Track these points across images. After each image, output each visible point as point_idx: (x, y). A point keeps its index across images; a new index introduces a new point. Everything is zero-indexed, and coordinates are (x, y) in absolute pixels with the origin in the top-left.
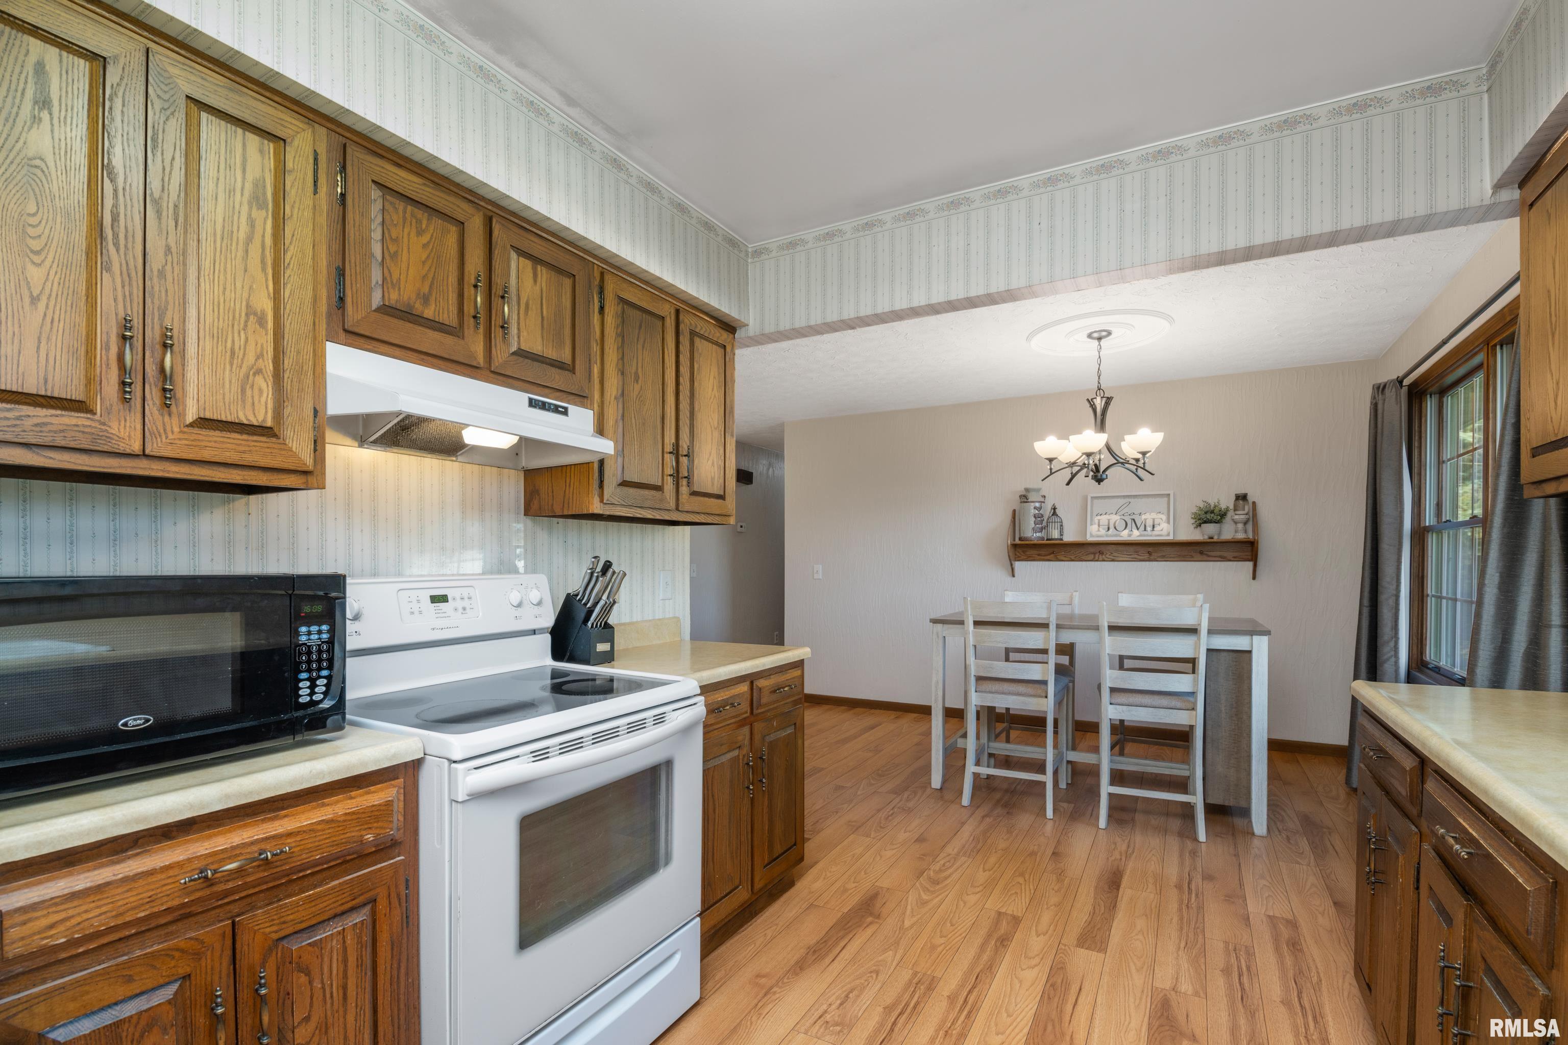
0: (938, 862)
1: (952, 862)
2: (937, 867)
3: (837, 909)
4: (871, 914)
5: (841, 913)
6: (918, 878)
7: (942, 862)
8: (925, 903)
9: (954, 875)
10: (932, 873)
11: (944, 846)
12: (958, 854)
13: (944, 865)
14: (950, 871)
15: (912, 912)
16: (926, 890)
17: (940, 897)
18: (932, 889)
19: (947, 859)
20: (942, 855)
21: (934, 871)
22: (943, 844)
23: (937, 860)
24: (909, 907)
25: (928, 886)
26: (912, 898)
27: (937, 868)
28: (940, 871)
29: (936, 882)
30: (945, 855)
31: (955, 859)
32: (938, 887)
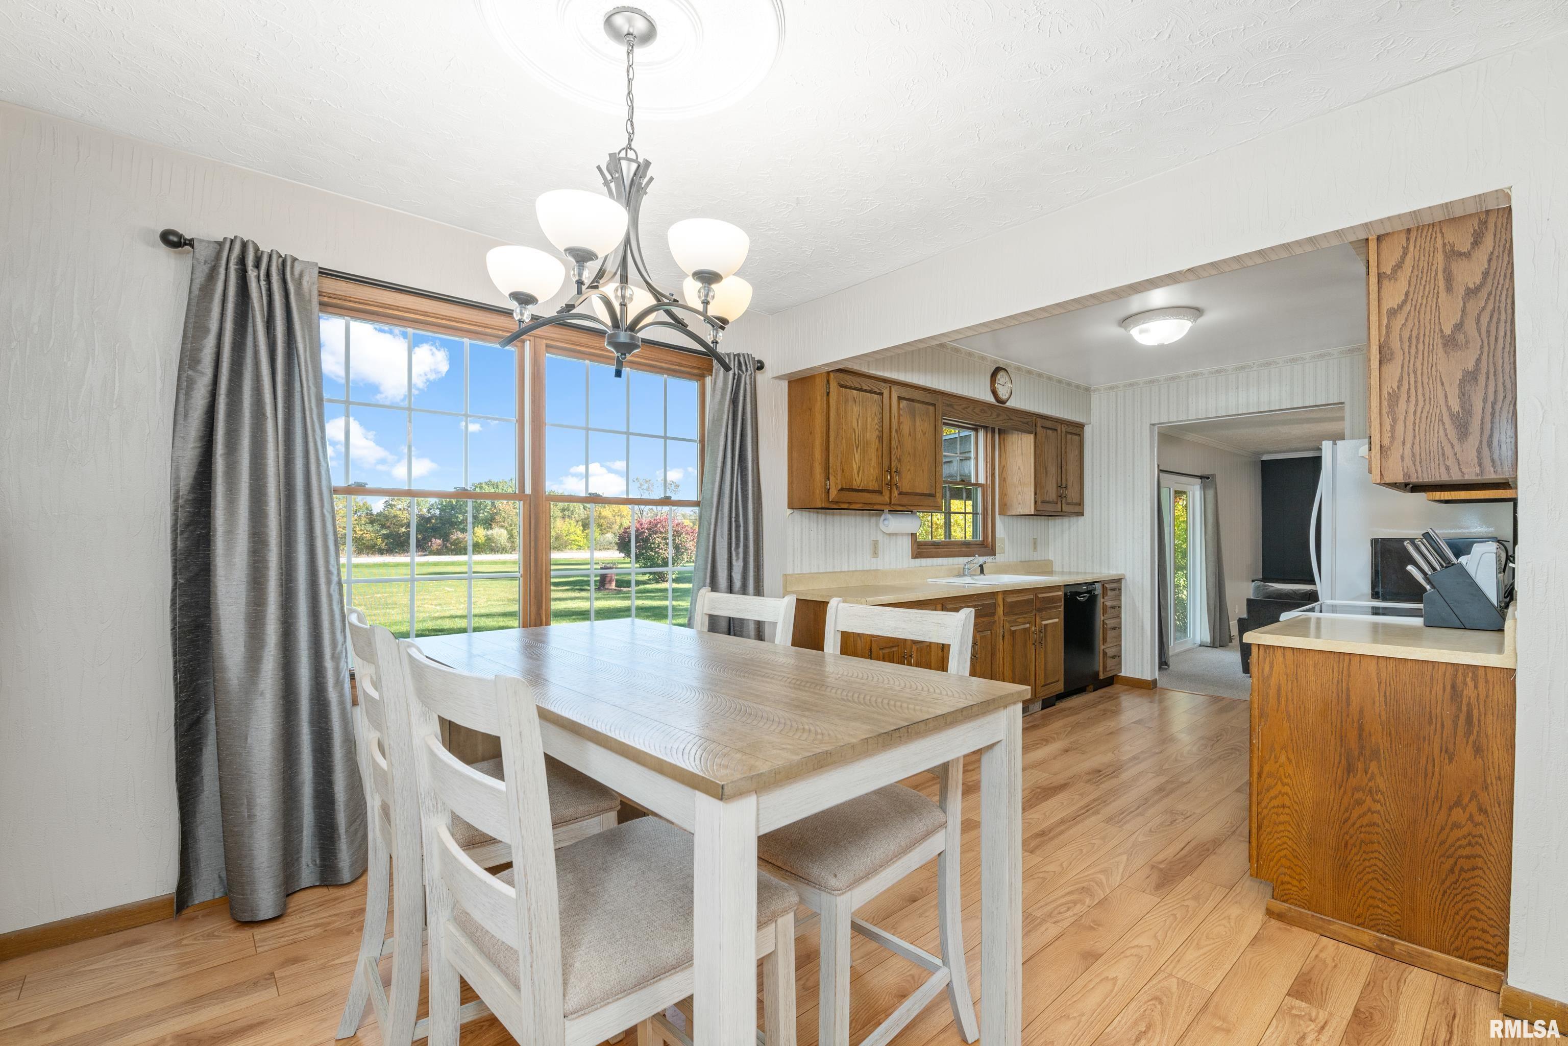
0: (1075, 914)
1: (1056, 912)
2: (1078, 909)
3: (1199, 881)
4: (1161, 870)
5: (1193, 875)
6: (1105, 899)
7: (1070, 913)
8: (1102, 872)
9: (1060, 895)
10: (1088, 901)
11: (1057, 938)
12: (1044, 921)
13: (1069, 909)
14: (1063, 900)
15: (1118, 865)
16: (1099, 884)
17: (1086, 874)
18: (1092, 883)
19: (1060, 917)
20: (1066, 924)
21: (1084, 904)
22: (1057, 943)
23: (1075, 918)
24: (1121, 870)
25: (1096, 887)
26: (1116, 879)
27: (1078, 906)
28: (1075, 903)
29: (1085, 890)
30: (1060, 924)
31: (1050, 915)
32: (1085, 884)
